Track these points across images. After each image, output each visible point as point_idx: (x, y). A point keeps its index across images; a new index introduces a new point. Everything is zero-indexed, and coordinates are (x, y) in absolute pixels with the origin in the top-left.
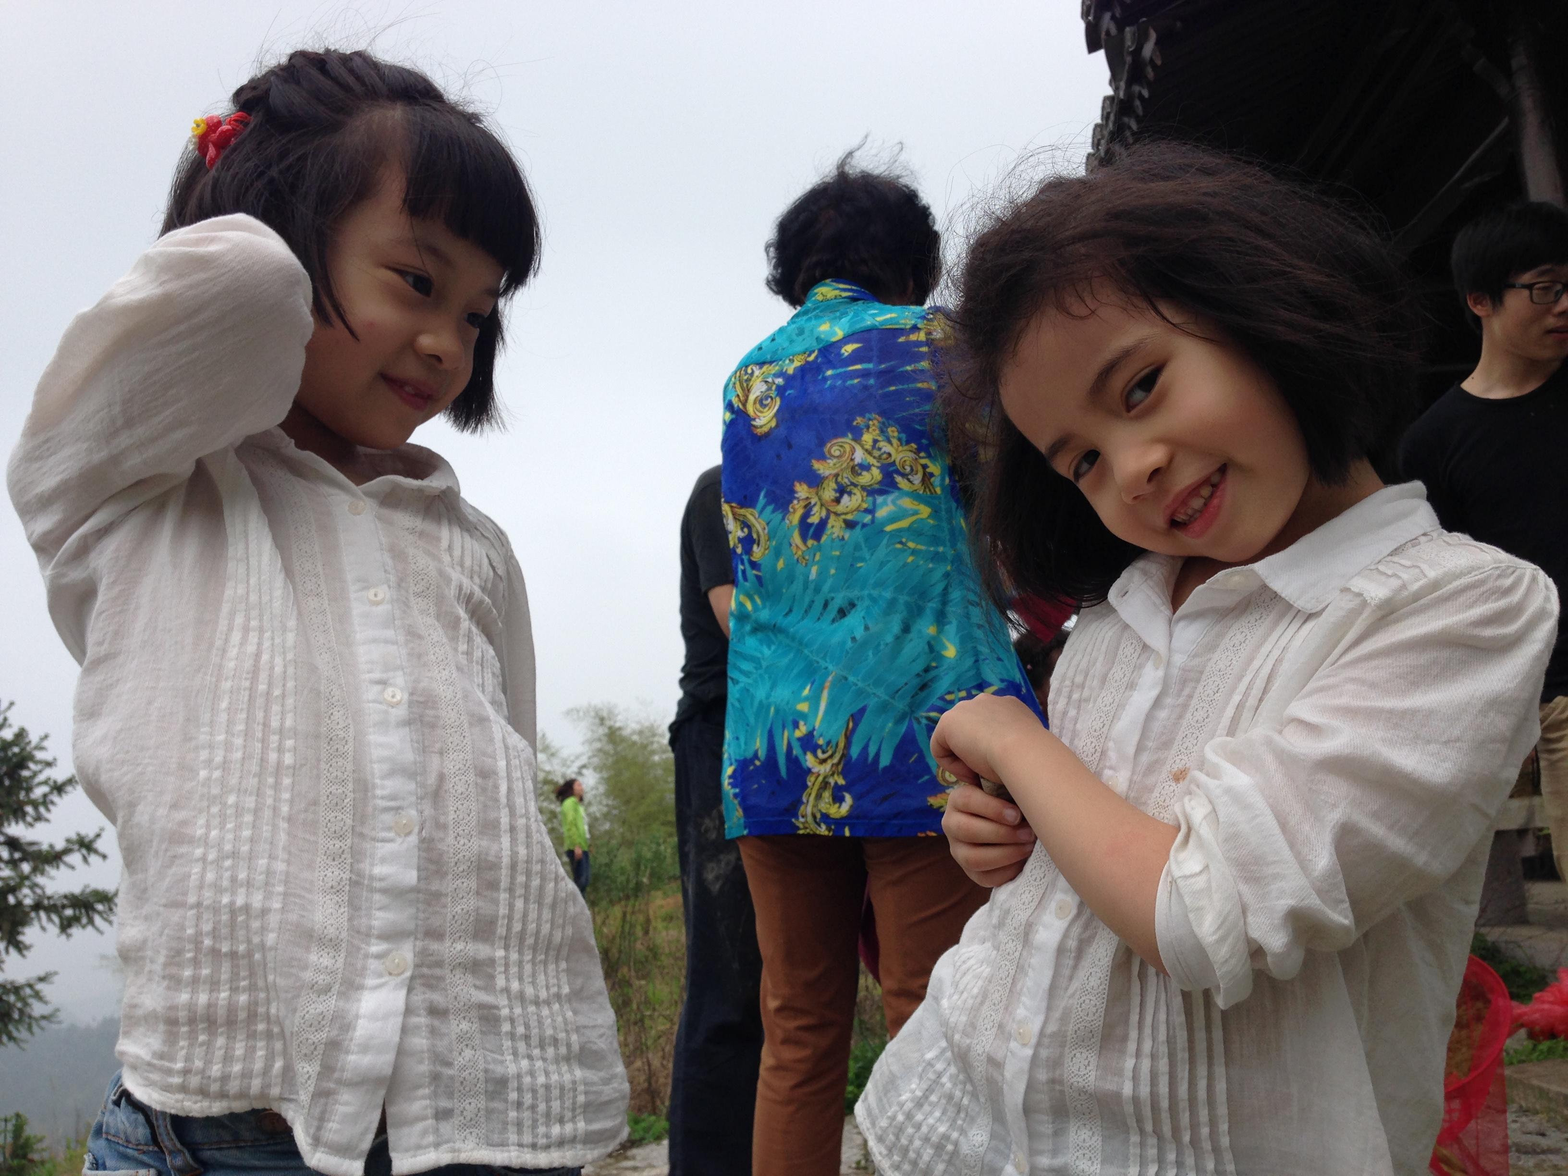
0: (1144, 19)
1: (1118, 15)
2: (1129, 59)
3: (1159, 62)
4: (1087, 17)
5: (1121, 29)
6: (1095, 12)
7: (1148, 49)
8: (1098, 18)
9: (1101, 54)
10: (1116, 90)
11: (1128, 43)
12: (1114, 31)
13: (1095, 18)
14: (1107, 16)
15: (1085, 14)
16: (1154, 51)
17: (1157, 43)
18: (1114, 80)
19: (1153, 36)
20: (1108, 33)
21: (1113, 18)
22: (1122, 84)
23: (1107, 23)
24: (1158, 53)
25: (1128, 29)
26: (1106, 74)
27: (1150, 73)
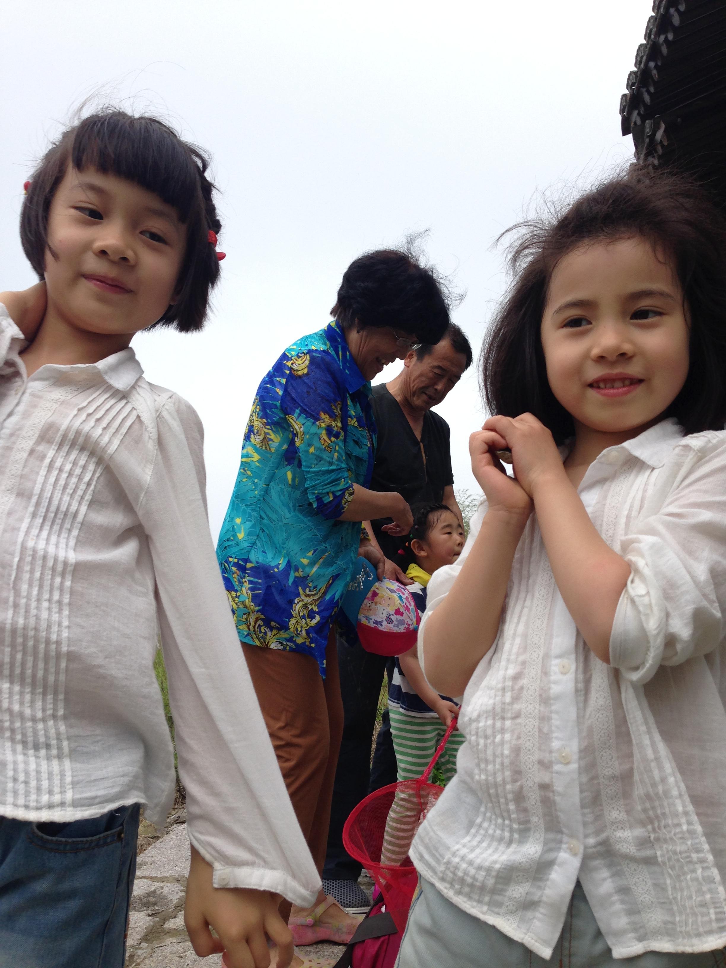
0: (658, 116)
1: (641, 112)
2: (647, 140)
3: (666, 143)
4: (623, 113)
5: (643, 122)
6: (628, 110)
7: (659, 135)
8: (630, 113)
9: (630, 136)
10: (638, 159)
11: (647, 130)
12: (639, 122)
13: (627, 114)
14: (635, 113)
15: (622, 111)
16: (663, 135)
17: (665, 131)
18: (637, 153)
19: (663, 126)
20: (635, 123)
21: (639, 114)
22: (642, 156)
23: (635, 117)
24: (665, 137)
25: (647, 122)
26: (633, 149)
27: (660, 151)
